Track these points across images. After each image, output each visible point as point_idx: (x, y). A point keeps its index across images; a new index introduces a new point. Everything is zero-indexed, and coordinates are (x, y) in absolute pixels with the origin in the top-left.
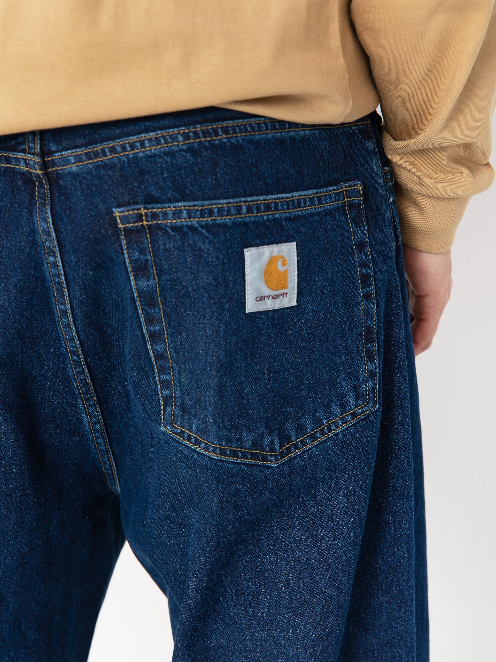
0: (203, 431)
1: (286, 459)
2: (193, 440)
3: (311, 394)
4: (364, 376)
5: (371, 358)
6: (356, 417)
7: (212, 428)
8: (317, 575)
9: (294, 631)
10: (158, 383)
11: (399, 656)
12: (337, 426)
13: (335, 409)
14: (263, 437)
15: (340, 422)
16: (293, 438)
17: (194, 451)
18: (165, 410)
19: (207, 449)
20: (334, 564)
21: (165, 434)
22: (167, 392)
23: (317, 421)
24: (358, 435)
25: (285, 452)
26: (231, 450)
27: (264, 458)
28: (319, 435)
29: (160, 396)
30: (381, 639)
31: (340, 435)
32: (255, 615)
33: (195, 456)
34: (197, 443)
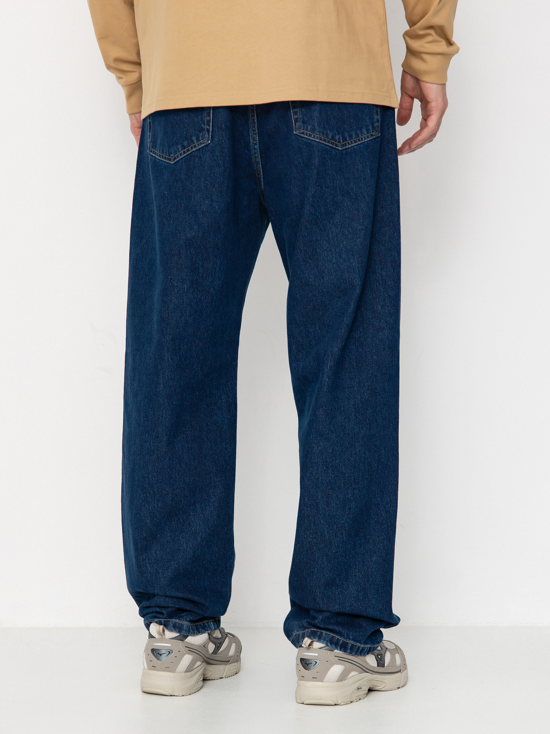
0: (313, 130)
1: (344, 148)
2: (308, 135)
3: (354, 122)
4: (375, 120)
5: (377, 114)
6: (372, 136)
7: (317, 127)
8: (360, 203)
9: (352, 228)
10: (292, 113)
11: (394, 255)
12: (365, 139)
13: (364, 131)
14: (336, 135)
15: (366, 137)
16: (348, 139)
17: (309, 139)
18: (295, 125)
19: (314, 137)
20: (367, 198)
21: (296, 134)
22: (296, 116)
23: (357, 135)
24: (373, 144)
25: (344, 144)
26: (324, 139)
27: (336, 145)
28: (358, 141)
29: (293, 119)
30: (386, 247)
31: (366, 143)
32: (333, 222)
33: (309, 141)
34: (310, 135)
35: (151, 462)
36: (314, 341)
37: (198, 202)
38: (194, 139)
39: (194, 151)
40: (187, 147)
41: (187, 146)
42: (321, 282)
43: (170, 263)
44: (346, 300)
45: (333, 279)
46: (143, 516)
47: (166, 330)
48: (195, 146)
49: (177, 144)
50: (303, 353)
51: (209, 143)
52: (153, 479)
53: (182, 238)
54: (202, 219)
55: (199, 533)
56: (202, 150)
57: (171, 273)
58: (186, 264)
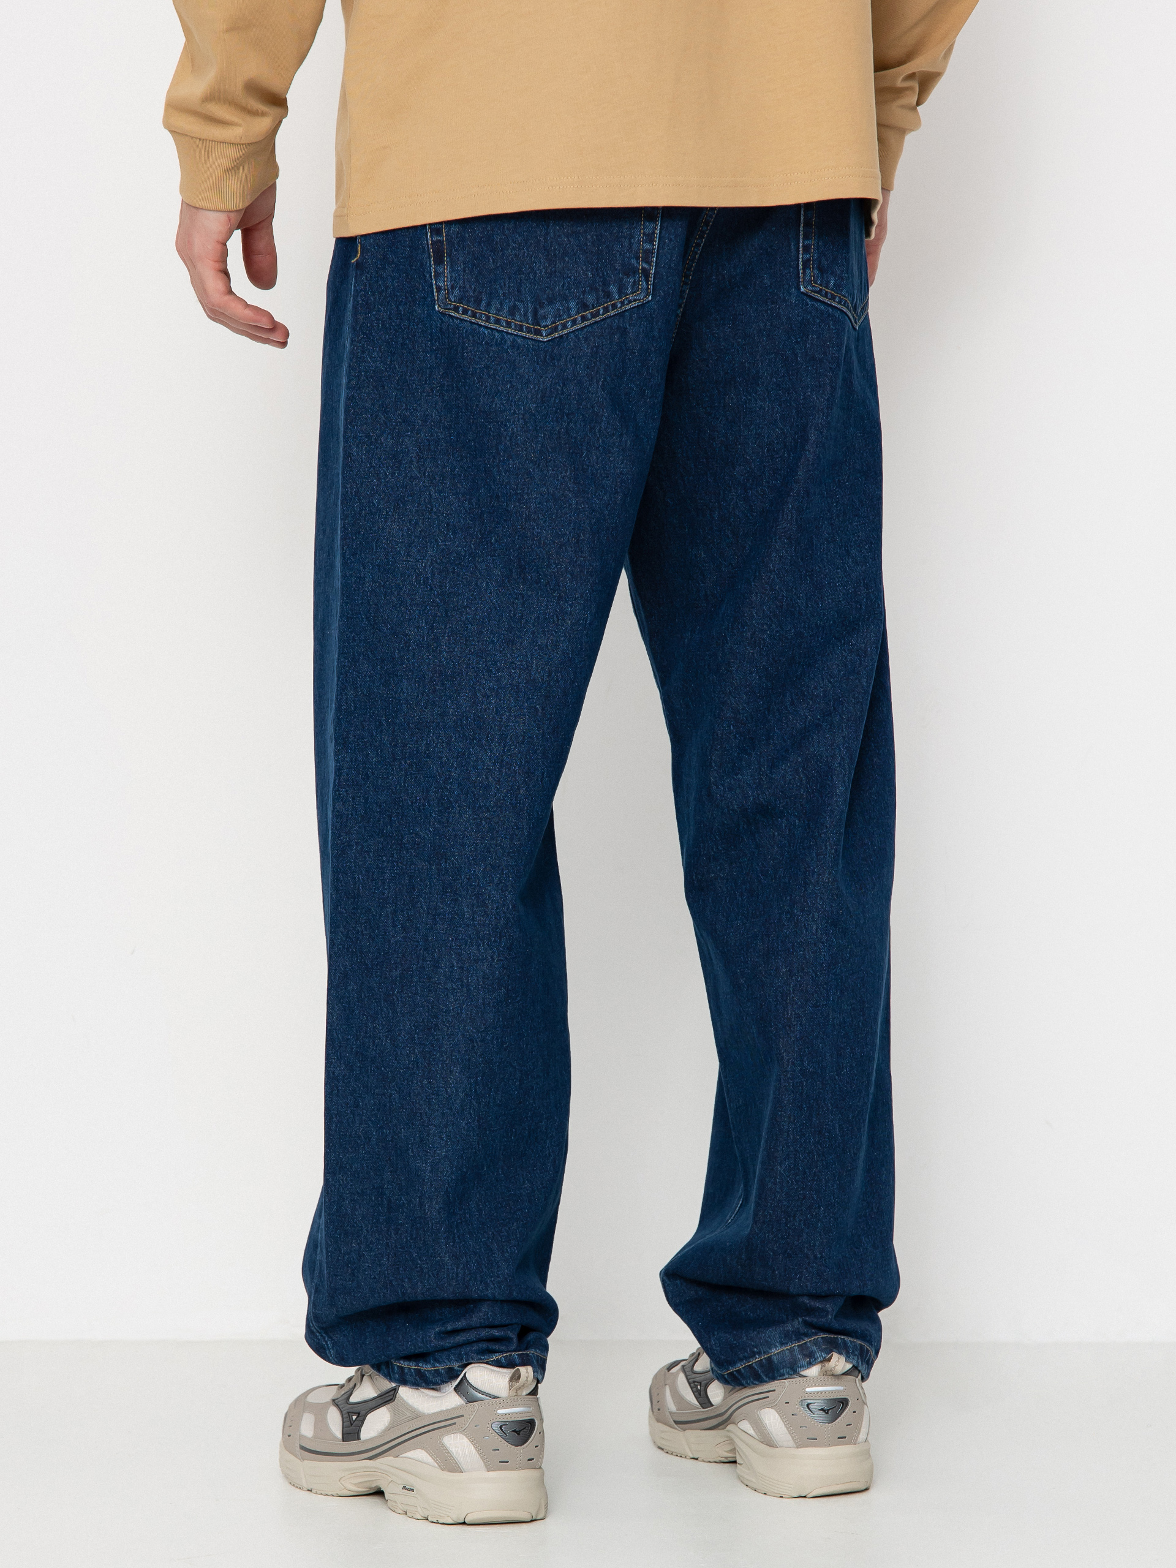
1: (858, 325)
2: (829, 296)
10: (801, 248)
18: (804, 273)
21: (805, 293)
22: (807, 256)
27: (856, 321)
33: (831, 310)
34: (833, 298)
35: (492, 1004)
36: (778, 729)
37: (615, 429)
38: (613, 289)
39: (611, 317)
40: (593, 308)
41: (593, 305)
42: (818, 607)
43: (555, 563)
44: (852, 645)
45: (840, 601)
46: (466, 1127)
47: (543, 709)
48: (614, 306)
49: (565, 298)
50: (751, 754)
51: (649, 302)
52: (493, 1044)
53: (582, 508)
54: (621, 464)
55: (550, 1155)
56: (631, 317)
57: (559, 586)
58: (591, 565)
